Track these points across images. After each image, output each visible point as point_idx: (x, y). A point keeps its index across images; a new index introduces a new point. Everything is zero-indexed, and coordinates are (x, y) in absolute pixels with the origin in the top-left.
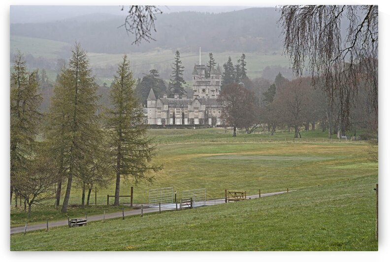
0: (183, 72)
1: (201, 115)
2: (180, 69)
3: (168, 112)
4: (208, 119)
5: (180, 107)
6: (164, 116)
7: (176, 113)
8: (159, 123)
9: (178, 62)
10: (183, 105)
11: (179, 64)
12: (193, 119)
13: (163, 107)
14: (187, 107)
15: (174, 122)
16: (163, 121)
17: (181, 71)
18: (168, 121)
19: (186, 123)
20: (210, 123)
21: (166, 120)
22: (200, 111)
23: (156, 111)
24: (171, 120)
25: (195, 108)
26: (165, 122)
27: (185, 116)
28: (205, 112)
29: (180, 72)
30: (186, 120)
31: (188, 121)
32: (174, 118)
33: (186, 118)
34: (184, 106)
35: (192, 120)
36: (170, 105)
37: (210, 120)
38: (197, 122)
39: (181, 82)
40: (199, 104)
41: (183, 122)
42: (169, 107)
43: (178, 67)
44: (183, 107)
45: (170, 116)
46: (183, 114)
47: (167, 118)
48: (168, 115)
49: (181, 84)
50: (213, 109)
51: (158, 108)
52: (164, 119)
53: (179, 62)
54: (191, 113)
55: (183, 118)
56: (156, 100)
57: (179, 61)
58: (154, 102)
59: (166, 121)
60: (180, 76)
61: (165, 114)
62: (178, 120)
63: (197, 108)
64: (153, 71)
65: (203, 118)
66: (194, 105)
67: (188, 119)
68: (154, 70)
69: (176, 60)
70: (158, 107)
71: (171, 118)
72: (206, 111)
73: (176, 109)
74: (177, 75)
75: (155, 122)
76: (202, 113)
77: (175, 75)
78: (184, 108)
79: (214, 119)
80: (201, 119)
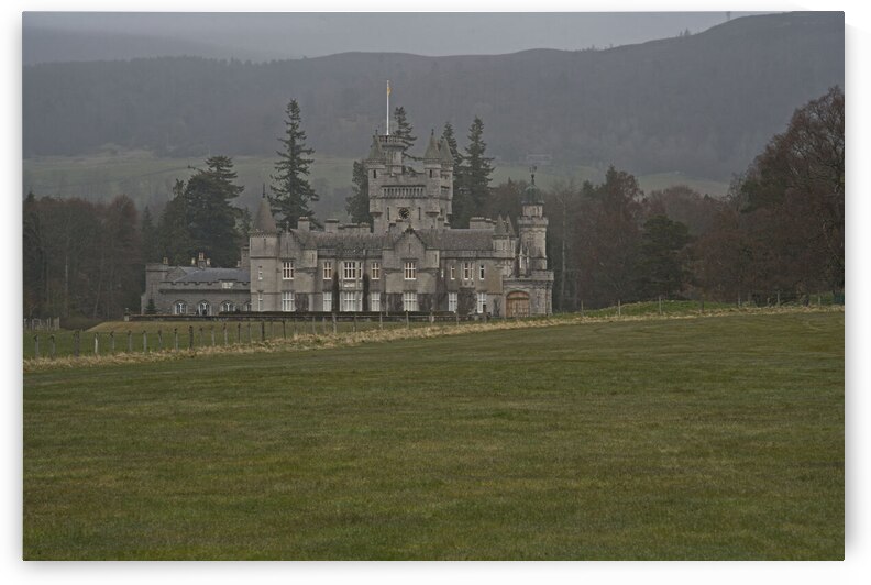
0: (310, 167)
1: (425, 284)
2: (304, 156)
3: (316, 272)
4: (446, 295)
5: (358, 258)
6: (306, 284)
7: (342, 277)
8: (289, 308)
9: (294, 135)
10: (364, 252)
11: (298, 142)
12: (398, 296)
13: (302, 257)
14: (380, 257)
15: (336, 303)
16: (301, 300)
17: (305, 162)
18: (318, 302)
19: (375, 307)
20: (453, 307)
21: (310, 297)
22: (420, 271)
23: (278, 271)
24: (328, 297)
25: (406, 260)
26: (306, 304)
27: (372, 287)
28: (439, 274)
29: (303, 166)
30: (375, 298)
31: (383, 301)
32: (336, 290)
33: (377, 291)
34: (370, 253)
35: (397, 299)
36: (324, 252)
37: (453, 298)
38: (410, 304)
39: (303, 197)
40: (420, 248)
41: (366, 303)
42: (319, 257)
43: (295, 150)
44: (365, 258)
45: (322, 286)
46: (366, 280)
47: (315, 293)
48: (316, 283)
49: (304, 203)
50: (463, 264)
51: (284, 261)
52: (306, 295)
53: (299, 135)
54: (391, 277)
55: (366, 292)
56: (279, 235)
57: (298, 131)
58: (272, 240)
59: (311, 302)
60: (301, 176)
61: (309, 279)
62: (349, 298)
63: (414, 261)
64: (219, 162)
65: (432, 291)
66: (404, 251)
67: (384, 295)
68: (221, 159)
69: (290, 127)
70: (285, 256)
71: (326, 291)
72: (439, 269)
73: (342, 263)
74: (292, 174)
75: (277, 303)
76: (427, 275)
77: (285, 172)
78: (369, 261)
79: (467, 297)
80: (425, 295)
